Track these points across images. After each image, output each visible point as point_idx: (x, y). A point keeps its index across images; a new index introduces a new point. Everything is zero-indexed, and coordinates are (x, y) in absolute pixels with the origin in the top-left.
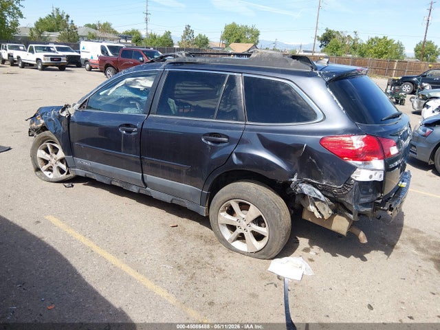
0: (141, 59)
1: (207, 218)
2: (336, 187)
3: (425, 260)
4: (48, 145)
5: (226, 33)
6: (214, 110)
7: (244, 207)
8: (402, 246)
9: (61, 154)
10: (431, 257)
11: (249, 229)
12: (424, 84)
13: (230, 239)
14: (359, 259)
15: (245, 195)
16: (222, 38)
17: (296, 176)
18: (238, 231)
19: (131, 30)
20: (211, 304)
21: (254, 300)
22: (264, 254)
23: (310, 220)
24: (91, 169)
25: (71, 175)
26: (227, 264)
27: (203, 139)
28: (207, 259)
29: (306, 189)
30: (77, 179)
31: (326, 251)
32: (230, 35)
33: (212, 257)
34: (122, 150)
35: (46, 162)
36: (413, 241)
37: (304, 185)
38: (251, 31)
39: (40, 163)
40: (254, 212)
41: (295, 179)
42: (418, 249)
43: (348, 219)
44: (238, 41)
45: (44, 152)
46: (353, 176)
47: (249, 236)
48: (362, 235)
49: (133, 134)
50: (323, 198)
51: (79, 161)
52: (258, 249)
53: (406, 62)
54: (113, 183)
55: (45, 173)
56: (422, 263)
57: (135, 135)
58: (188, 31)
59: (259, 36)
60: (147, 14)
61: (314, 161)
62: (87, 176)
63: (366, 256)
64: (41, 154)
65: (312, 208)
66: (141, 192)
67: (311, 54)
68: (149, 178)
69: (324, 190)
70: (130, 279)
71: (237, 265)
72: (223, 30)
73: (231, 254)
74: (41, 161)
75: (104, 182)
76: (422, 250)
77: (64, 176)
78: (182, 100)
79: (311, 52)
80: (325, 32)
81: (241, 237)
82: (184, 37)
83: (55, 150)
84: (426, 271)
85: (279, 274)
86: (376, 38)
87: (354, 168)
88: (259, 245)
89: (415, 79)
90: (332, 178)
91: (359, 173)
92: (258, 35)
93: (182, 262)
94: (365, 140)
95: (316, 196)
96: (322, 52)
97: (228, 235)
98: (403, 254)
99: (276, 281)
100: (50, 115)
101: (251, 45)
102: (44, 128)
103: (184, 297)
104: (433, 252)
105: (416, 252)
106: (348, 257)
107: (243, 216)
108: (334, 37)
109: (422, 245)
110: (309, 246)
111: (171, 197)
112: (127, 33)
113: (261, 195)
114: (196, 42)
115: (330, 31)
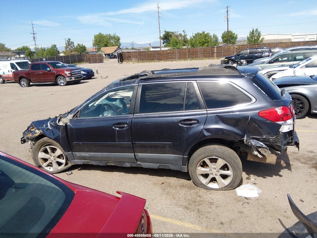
0: (48, 69)
1: (188, 173)
2: (272, 138)
3: (310, 168)
4: (48, 147)
5: (96, 41)
6: (182, 105)
7: (214, 161)
8: (294, 163)
9: (59, 152)
10: (311, 166)
11: (219, 174)
12: (242, 61)
13: (206, 183)
14: (278, 176)
15: (214, 153)
16: (94, 45)
17: (245, 136)
18: (211, 177)
19: (21, 47)
20: (222, 223)
21: (243, 215)
22: (230, 187)
23: (252, 160)
24: (90, 158)
25: (69, 165)
26: (212, 198)
27: (180, 125)
28: (199, 198)
29: (253, 142)
30: (74, 167)
31: (258, 176)
32: (99, 42)
33: (200, 196)
34: (117, 141)
35: (45, 160)
36: (297, 159)
37: (251, 140)
38: (114, 38)
39: (41, 162)
40: (221, 162)
41: (245, 138)
42: (302, 163)
43: (276, 154)
44: (106, 46)
45: (44, 154)
46: (280, 130)
47: (218, 178)
48: (282, 162)
49: (124, 129)
50: (264, 146)
51: (78, 154)
52: (227, 185)
53: (221, 47)
54: (108, 164)
55: (46, 168)
56: (310, 170)
57: (126, 130)
58: (69, 43)
59: (120, 41)
60: (34, 34)
61: (256, 125)
62: (85, 163)
63: (280, 173)
64: (41, 155)
65: (256, 153)
66: (133, 166)
67: (159, 49)
68: (140, 155)
69: (264, 141)
70: (164, 223)
71: (218, 197)
72: (94, 39)
73: (210, 192)
74: (41, 160)
75: (101, 165)
76: (305, 163)
77: (62, 167)
78: (152, 101)
79: (159, 48)
80: (164, 33)
81: (214, 180)
82: (66, 47)
83: (53, 150)
84: (314, 174)
85: (245, 196)
86: (198, 33)
87: (280, 126)
88: (227, 182)
89: (233, 58)
90: (269, 134)
91: (283, 128)
92: (119, 39)
93: (186, 204)
94: (282, 109)
95: (259, 145)
96: (165, 47)
97: (204, 181)
98: (297, 168)
99: (246, 201)
100: (47, 126)
101: (116, 47)
102: (41, 136)
103: (205, 224)
104: (311, 163)
105: (303, 165)
106: (272, 177)
107: (214, 167)
108: (171, 36)
109: (303, 161)
110: (248, 176)
111: (158, 165)
112: (19, 49)
113: (224, 151)
114: (76, 49)
115: (168, 32)
